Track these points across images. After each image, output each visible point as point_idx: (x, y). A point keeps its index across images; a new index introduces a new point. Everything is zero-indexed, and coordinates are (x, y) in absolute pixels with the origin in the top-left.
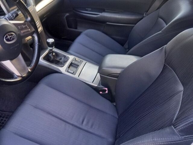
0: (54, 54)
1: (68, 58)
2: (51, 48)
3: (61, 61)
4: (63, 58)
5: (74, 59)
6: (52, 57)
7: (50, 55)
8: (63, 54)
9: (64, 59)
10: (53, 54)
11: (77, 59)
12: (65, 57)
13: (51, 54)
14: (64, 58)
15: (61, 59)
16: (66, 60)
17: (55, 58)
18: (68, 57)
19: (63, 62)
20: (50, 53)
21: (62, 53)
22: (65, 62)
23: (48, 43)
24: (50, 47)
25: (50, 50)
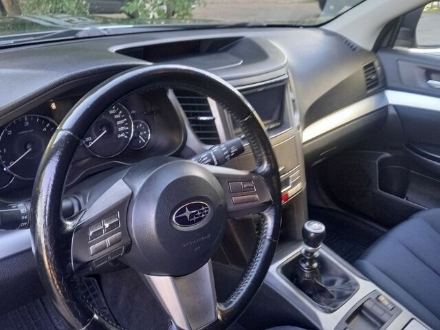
0: (315, 265)
1: (354, 287)
2: (310, 248)
3: (330, 289)
4: (339, 282)
5: (374, 297)
6: (307, 274)
7: (303, 265)
8: (343, 271)
9: (343, 286)
10: (311, 263)
11: (381, 298)
12: (346, 279)
13: (307, 264)
14: (344, 283)
15: (332, 283)
16: (347, 292)
17: (315, 279)
18: (357, 284)
19: (335, 296)
20: (304, 261)
21: (341, 266)
22: (344, 297)
23: (305, 233)
24: (308, 243)
25: (307, 252)
